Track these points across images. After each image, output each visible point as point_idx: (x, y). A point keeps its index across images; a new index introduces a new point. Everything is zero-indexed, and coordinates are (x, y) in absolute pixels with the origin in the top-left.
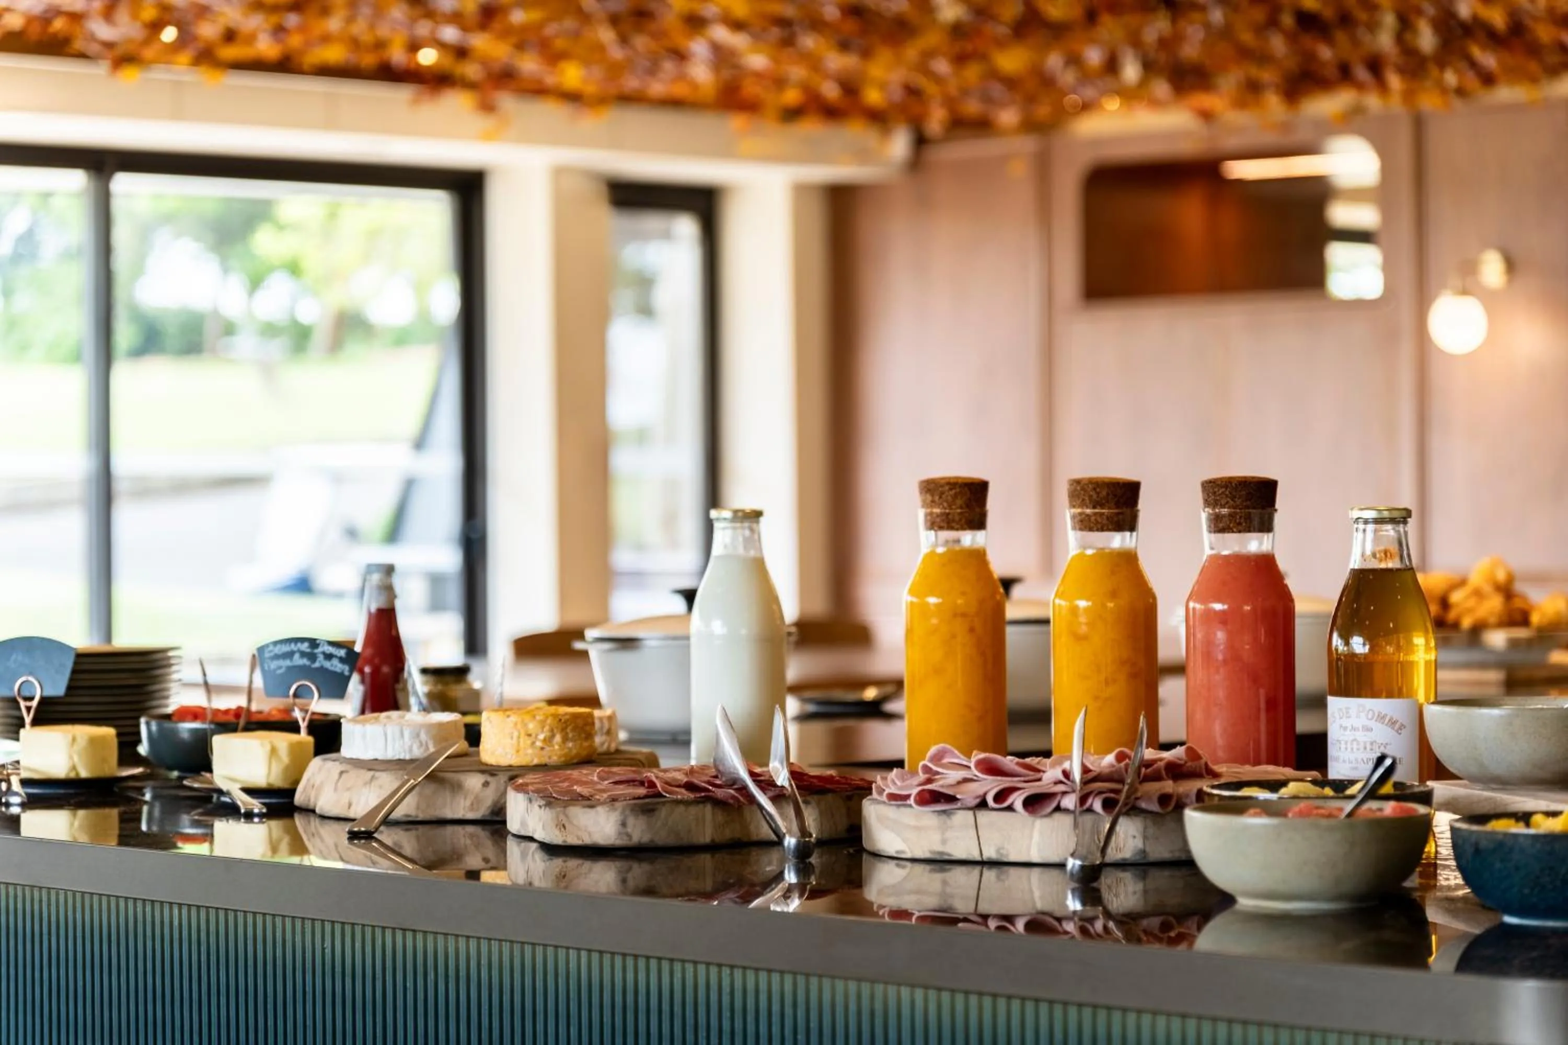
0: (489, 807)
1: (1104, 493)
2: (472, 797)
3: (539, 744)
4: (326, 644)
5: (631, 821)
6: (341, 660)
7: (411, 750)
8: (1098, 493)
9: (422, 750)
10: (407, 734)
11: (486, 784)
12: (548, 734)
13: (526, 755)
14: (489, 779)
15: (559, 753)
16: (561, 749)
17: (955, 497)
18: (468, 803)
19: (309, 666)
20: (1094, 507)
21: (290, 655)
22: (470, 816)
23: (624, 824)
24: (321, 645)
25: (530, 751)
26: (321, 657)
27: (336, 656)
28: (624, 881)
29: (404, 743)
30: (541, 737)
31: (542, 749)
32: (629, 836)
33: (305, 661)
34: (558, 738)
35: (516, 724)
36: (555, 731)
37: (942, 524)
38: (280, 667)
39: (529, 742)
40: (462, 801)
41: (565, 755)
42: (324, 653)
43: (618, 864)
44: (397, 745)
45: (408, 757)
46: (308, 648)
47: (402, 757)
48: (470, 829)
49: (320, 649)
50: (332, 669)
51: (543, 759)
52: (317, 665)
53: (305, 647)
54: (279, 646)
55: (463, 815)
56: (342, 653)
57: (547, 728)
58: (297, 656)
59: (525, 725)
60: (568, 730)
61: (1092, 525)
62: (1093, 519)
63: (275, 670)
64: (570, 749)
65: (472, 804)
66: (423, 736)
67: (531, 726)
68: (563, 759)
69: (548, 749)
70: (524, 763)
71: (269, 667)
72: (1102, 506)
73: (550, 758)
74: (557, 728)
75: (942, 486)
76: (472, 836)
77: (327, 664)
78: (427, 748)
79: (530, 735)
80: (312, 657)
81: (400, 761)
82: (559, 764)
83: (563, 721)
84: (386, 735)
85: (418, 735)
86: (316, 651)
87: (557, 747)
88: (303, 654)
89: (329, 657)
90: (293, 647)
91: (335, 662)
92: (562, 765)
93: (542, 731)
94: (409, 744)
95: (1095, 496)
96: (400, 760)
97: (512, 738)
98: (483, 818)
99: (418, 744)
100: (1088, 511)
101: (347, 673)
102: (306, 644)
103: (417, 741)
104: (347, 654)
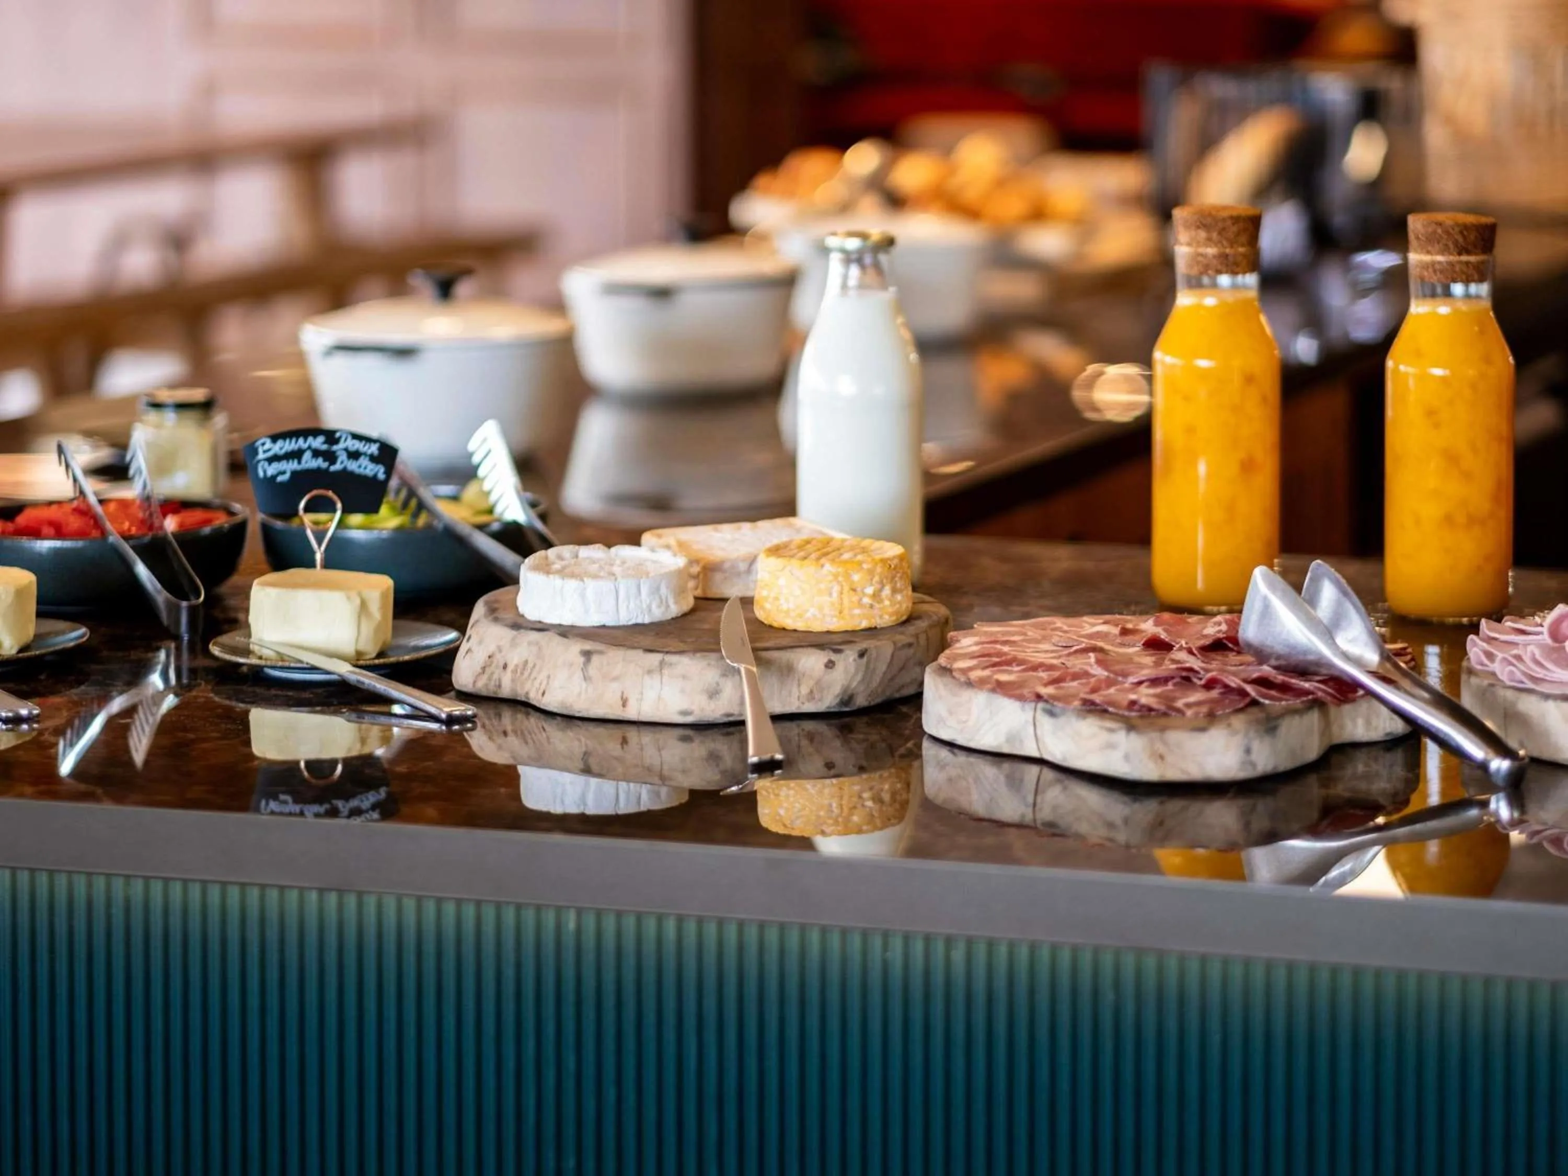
0: (838, 696)
1: (1472, 237)
2: (812, 683)
3: (866, 600)
4: (350, 438)
5: (1256, 745)
6: (373, 459)
7: (650, 610)
8: (1465, 237)
9: (663, 609)
10: (644, 590)
11: (831, 665)
12: (878, 586)
13: (852, 616)
14: (834, 657)
15: (890, 610)
16: (892, 605)
17: (1238, 234)
18: (805, 690)
19: (327, 470)
20: (1460, 254)
21: (297, 455)
22: (809, 707)
23: (1248, 751)
24: (343, 439)
25: (857, 611)
26: (343, 457)
27: (365, 454)
28: (1247, 825)
29: (641, 601)
30: (870, 590)
31: (872, 606)
32: (1253, 765)
33: (320, 463)
34: (887, 591)
35: (836, 576)
36: (885, 581)
37: (1219, 267)
38: (283, 473)
39: (855, 599)
40: (795, 690)
41: (896, 613)
42: (346, 450)
43: (1241, 802)
44: (632, 605)
45: (647, 620)
46: (325, 443)
47: (640, 621)
48: (809, 725)
49: (341, 445)
50: (361, 471)
51: (873, 620)
52: (337, 467)
53: (318, 443)
54: (280, 443)
55: (799, 707)
56: (374, 449)
57: (877, 578)
58: (307, 455)
59: (848, 576)
60: (897, 579)
61: (1455, 275)
62: (1457, 268)
63: (274, 477)
64: (900, 603)
65: (811, 692)
66: (664, 591)
67: (856, 577)
68: (894, 618)
69: (877, 605)
70: (849, 628)
71: (265, 472)
72: (1468, 253)
73: (881, 617)
74: (887, 578)
75: (1224, 220)
76: (811, 737)
77: (352, 466)
78: (668, 606)
79: (854, 590)
80: (331, 457)
81: (638, 628)
82: (890, 624)
83: (893, 566)
84: (617, 592)
85: (658, 589)
86: (335, 448)
87: (887, 603)
88: (316, 453)
89: (354, 455)
90: (301, 443)
91: (364, 461)
92: (893, 626)
93: (872, 585)
94: (648, 602)
95: (1461, 240)
96: (636, 625)
97: (830, 595)
98: (828, 710)
99: (658, 600)
100: (1452, 258)
101: (381, 476)
102: (321, 439)
103: (657, 597)
104: (380, 449)
